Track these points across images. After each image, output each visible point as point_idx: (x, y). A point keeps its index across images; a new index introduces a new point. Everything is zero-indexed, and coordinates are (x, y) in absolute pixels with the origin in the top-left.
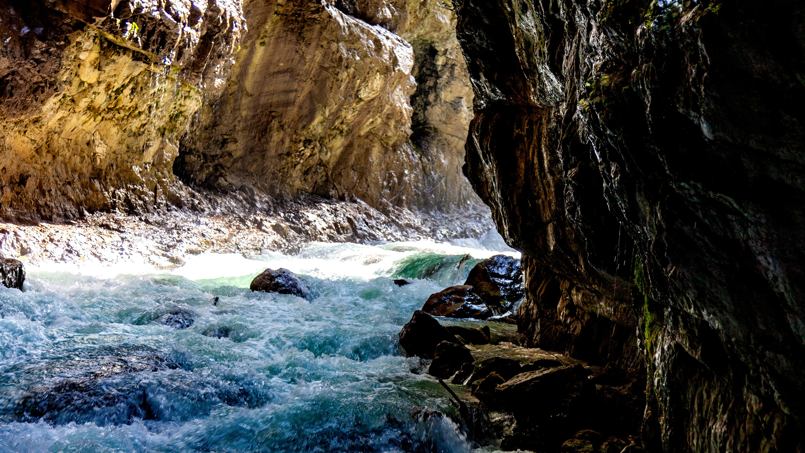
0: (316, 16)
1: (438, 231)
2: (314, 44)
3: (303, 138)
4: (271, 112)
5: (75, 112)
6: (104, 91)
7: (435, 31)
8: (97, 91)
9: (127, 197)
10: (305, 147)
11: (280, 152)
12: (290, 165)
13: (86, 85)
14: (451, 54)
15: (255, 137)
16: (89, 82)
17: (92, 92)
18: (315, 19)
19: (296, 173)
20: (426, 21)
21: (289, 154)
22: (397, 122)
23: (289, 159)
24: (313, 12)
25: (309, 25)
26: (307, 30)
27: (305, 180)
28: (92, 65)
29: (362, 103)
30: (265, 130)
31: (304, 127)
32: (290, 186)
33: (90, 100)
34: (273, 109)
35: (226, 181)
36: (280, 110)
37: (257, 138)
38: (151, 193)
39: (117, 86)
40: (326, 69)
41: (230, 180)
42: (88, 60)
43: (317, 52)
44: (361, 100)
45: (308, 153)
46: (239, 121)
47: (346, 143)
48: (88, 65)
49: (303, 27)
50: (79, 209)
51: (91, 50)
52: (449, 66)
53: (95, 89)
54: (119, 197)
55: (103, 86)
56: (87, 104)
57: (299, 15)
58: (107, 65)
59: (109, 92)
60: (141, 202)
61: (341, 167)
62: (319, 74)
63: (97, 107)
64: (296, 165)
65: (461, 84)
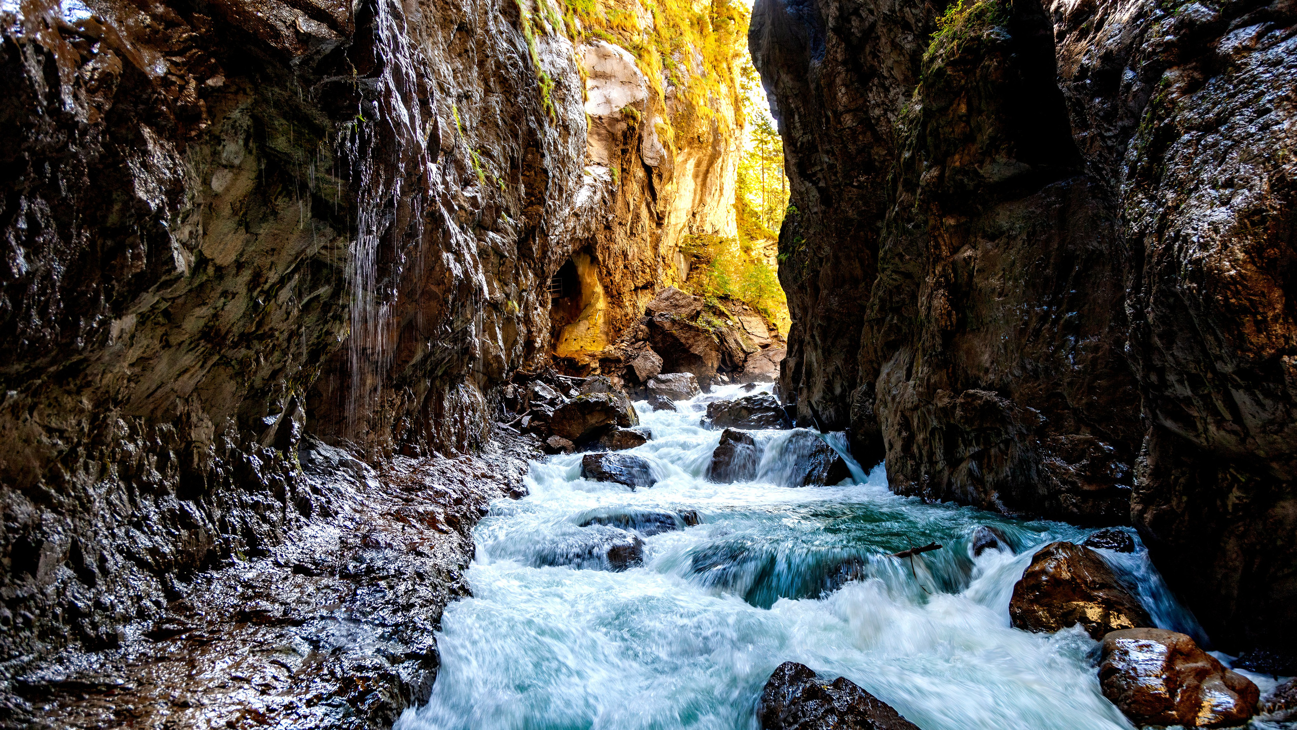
3: (394, 383)
5: (167, 345)
6: (245, 291)
8: (231, 289)
9: (245, 523)
10: (398, 395)
12: (384, 420)
13: (211, 270)
16: (218, 262)
17: (220, 289)
21: (383, 406)
23: (384, 412)
28: (235, 213)
33: (212, 311)
38: (278, 504)
39: (273, 277)
42: (229, 198)
45: (399, 402)
48: (227, 211)
50: (163, 582)
51: (239, 167)
53: (230, 283)
54: (234, 526)
55: (246, 275)
56: (202, 323)
58: (264, 219)
59: (255, 294)
60: (266, 527)
63: (223, 331)
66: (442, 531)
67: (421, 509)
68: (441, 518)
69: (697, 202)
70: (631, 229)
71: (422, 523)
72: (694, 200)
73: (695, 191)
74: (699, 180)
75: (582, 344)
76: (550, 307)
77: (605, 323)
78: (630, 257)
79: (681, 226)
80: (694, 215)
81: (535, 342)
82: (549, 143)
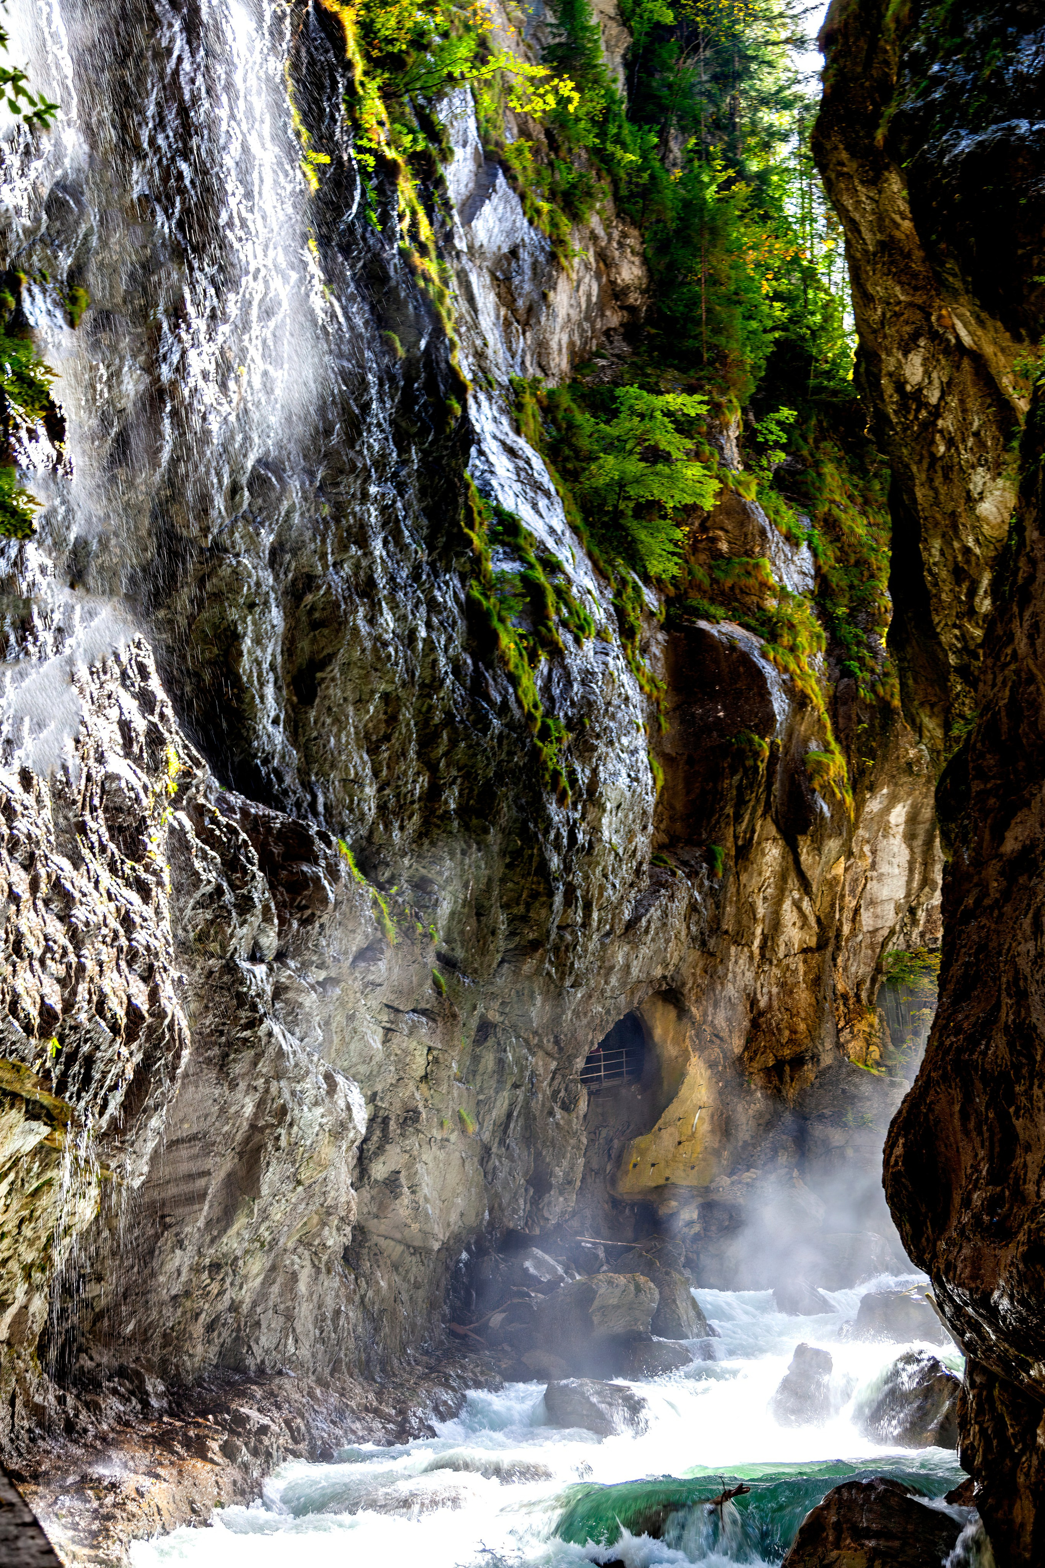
0: (247, 1033)
1: (410, 1413)
2: (242, 1085)
3: (207, 1261)
4: (163, 1217)
7: (364, 1062)
10: (212, 1279)
11: (173, 1292)
12: (189, 1315)
14: (382, 1099)
15: (133, 1267)
18: (245, 1040)
19: (198, 1329)
20: (352, 1047)
21: (187, 1294)
22: (342, 1219)
23: (188, 1304)
24: (245, 1027)
25: (236, 1051)
26: (234, 1060)
27: (209, 1342)
29: (300, 1189)
30: (151, 1252)
31: (213, 1241)
32: (190, 1355)
34: (167, 1211)
35: (91, 1359)
36: (180, 1211)
37: (135, 1269)
40: (262, 1130)
41: (96, 1357)
43: (247, 1100)
44: (299, 1183)
45: (215, 1288)
46: (105, 1239)
47: (268, 1265)
49: (228, 1055)
52: (379, 1120)
57: (222, 1033)
61: (259, 1310)
62: (247, 1140)
64: (198, 1315)
65: (398, 1150)
66: (212, 1461)
67: (191, 1433)
68: (215, 1446)
69: (915, 884)
70: (763, 947)
71: (188, 1450)
72: (909, 882)
73: (911, 863)
74: (919, 842)
75: (668, 1173)
76: (583, 1106)
77: (713, 1131)
78: (763, 1003)
79: (886, 932)
80: (912, 911)
81: (551, 1174)
82: (558, 835)
